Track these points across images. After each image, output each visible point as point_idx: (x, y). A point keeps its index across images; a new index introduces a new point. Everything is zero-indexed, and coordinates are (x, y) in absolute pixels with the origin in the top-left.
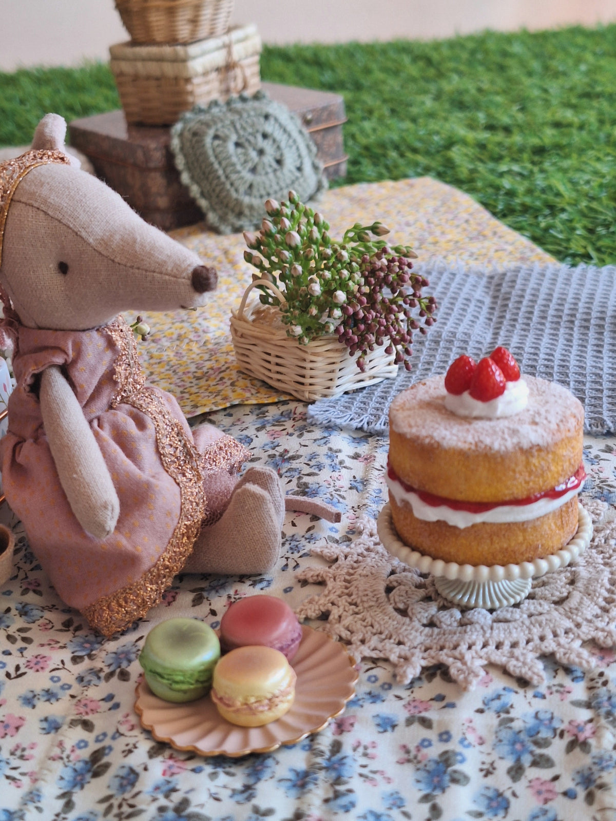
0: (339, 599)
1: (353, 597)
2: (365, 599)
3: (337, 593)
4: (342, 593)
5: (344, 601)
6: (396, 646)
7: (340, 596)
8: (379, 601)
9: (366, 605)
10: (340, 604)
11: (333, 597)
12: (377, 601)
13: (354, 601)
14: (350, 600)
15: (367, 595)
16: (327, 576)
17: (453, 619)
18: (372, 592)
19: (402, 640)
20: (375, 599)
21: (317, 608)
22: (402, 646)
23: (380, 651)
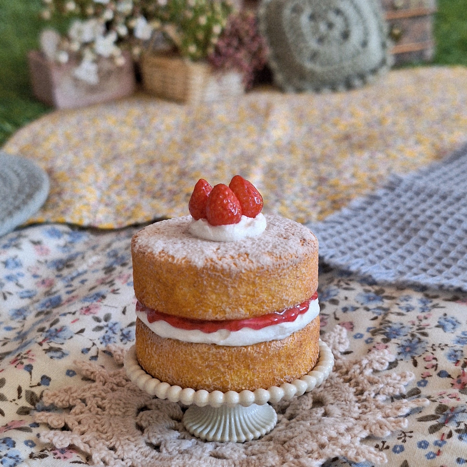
0: (92, 399)
1: (104, 401)
2: (114, 407)
3: (94, 393)
4: (100, 394)
5: (94, 401)
6: (107, 449)
7: (95, 396)
8: (127, 414)
9: (112, 412)
10: (89, 403)
11: (88, 395)
12: (124, 413)
13: (104, 405)
14: (100, 403)
15: (119, 404)
16: (99, 378)
17: (178, 448)
18: (125, 403)
19: (116, 447)
20: (123, 410)
21: (67, 398)
22: (112, 452)
23: (90, 447)
